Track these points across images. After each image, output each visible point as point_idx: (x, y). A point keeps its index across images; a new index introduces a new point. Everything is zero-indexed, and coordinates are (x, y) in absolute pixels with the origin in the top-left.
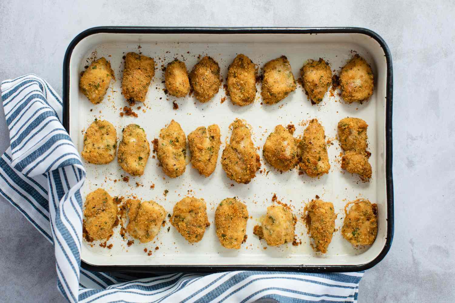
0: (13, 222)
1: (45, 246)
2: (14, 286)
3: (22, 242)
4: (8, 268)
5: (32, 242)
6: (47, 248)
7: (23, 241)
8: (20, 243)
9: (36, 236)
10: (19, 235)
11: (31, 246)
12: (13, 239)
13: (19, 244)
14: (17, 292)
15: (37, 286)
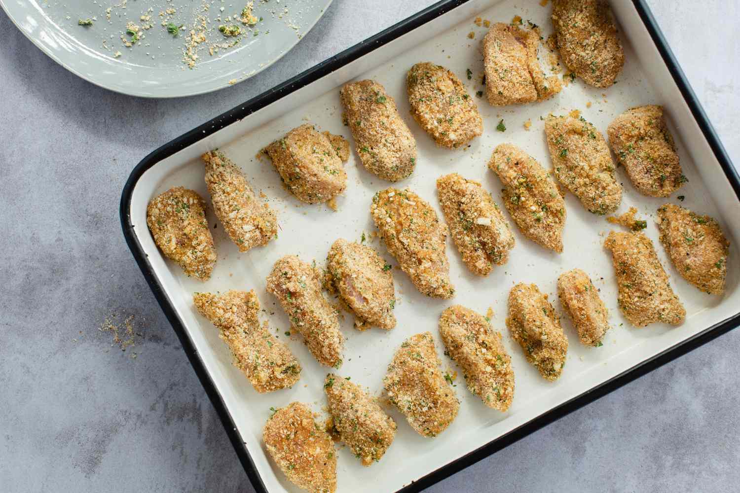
0: (15, 244)
1: (71, 286)
2: (18, 355)
3: (31, 279)
4: (7, 324)
5: (49, 279)
6: (74, 288)
7: (33, 278)
8: (28, 281)
9: (56, 268)
10: (26, 266)
11: (46, 286)
12: (15, 274)
13: (26, 281)
14: (23, 367)
15: (57, 355)
